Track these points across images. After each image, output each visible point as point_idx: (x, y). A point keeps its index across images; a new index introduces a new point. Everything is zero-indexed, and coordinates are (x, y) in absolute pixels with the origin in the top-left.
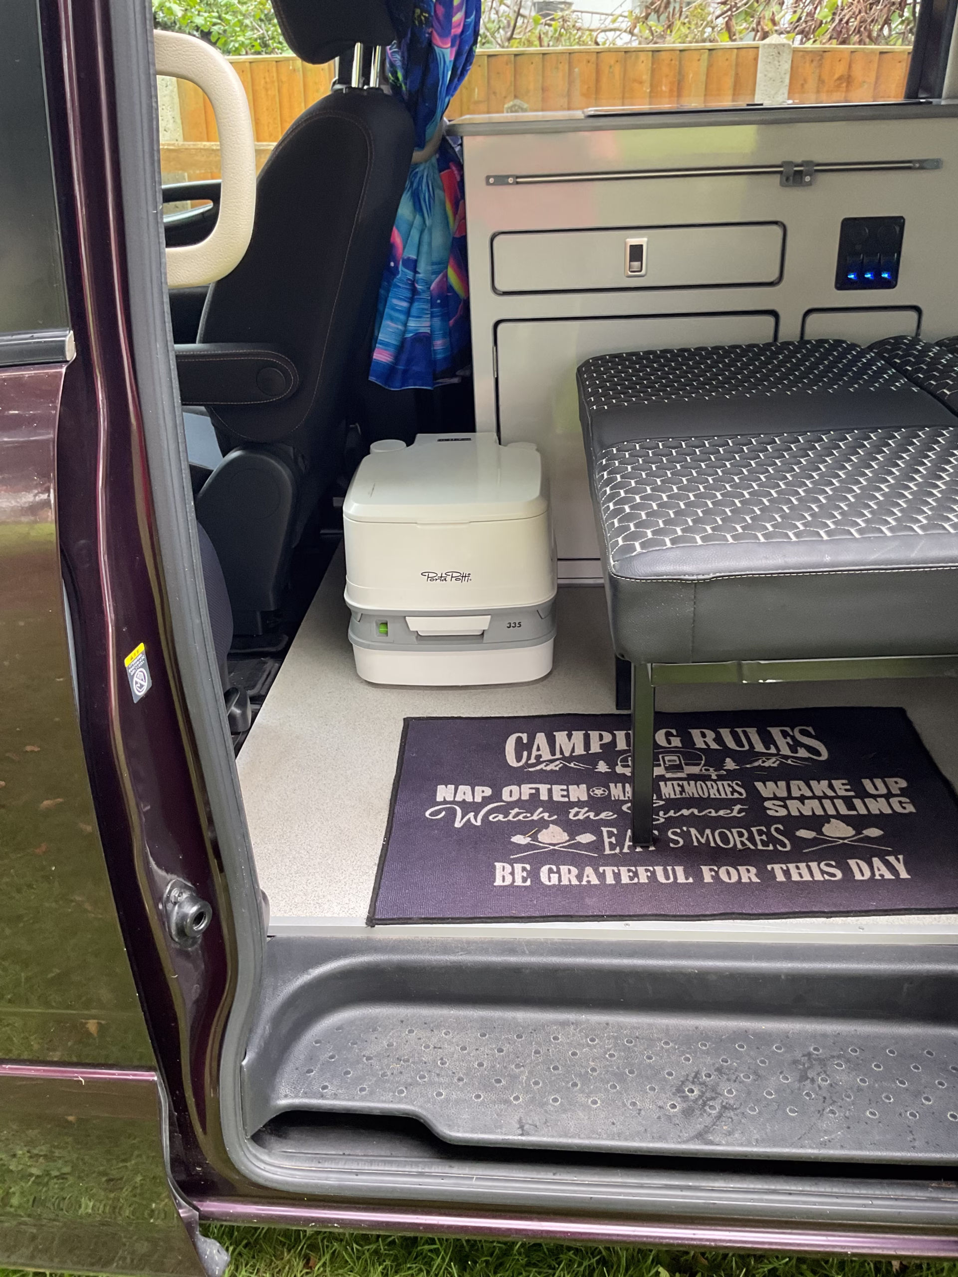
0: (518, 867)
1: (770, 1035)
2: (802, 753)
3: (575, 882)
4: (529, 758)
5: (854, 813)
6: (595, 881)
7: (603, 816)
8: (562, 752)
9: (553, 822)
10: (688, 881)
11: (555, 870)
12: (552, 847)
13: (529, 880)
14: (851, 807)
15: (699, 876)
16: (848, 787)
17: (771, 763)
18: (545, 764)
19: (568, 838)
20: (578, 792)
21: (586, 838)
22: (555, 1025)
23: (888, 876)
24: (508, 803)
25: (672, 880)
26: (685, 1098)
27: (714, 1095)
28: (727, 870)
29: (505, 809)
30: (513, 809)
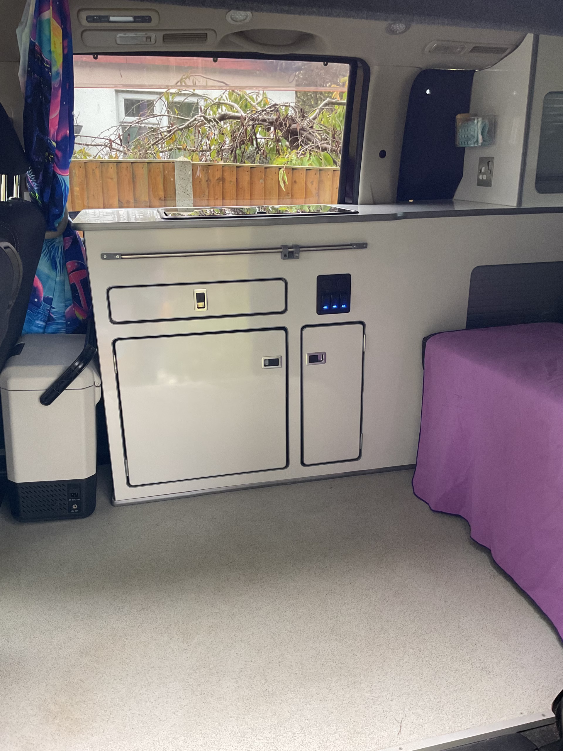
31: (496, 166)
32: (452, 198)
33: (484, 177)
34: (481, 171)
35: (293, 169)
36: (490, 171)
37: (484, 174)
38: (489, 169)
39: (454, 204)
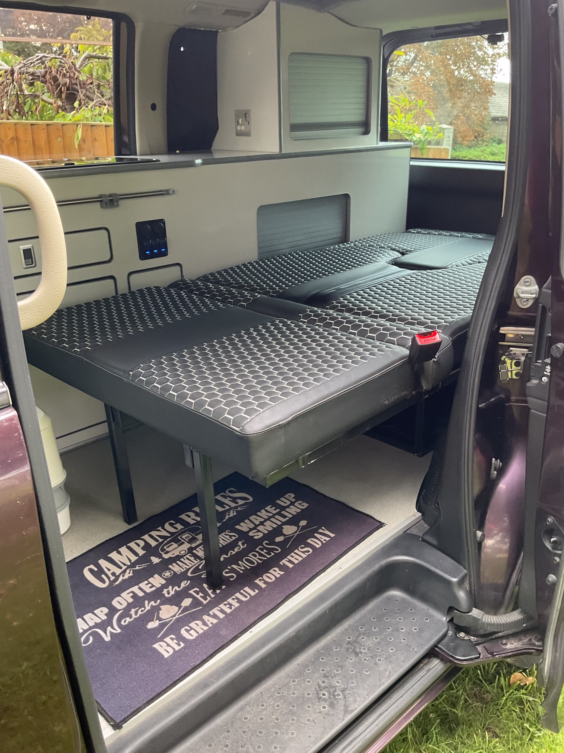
0: (167, 639)
1: (328, 645)
2: (241, 502)
3: (205, 628)
4: (109, 578)
5: (287, 519)
6: (215, 621)
7: (183, 585)
8: (125, 565)
9: (161, 604)
10: (256, 592)
11: (189, 629)
12: (174, 618)
13: (181, 643)
14: (285, 517)
15: (258, 587)
16: (274, 508)
17: (232, 514)
18: (121, 576)
19: (177, 608)
20: (157, 581)
21: (187, 602)
22: (239, 713)
23: (328, 539)
24: (124, 609)
25: (249, 597)
26: (324, 700)
27: (334, 689)
28: (266, 576)
29: (126, 613)
30: (130, 611)
31: (253, 117)
32: (211, 149)
33: (242, 128)
34: (238, 122)
35: (92, 126)
36: (248, 122)
37: (241, 125)
38: (246, 120)
39: (213, 153)
